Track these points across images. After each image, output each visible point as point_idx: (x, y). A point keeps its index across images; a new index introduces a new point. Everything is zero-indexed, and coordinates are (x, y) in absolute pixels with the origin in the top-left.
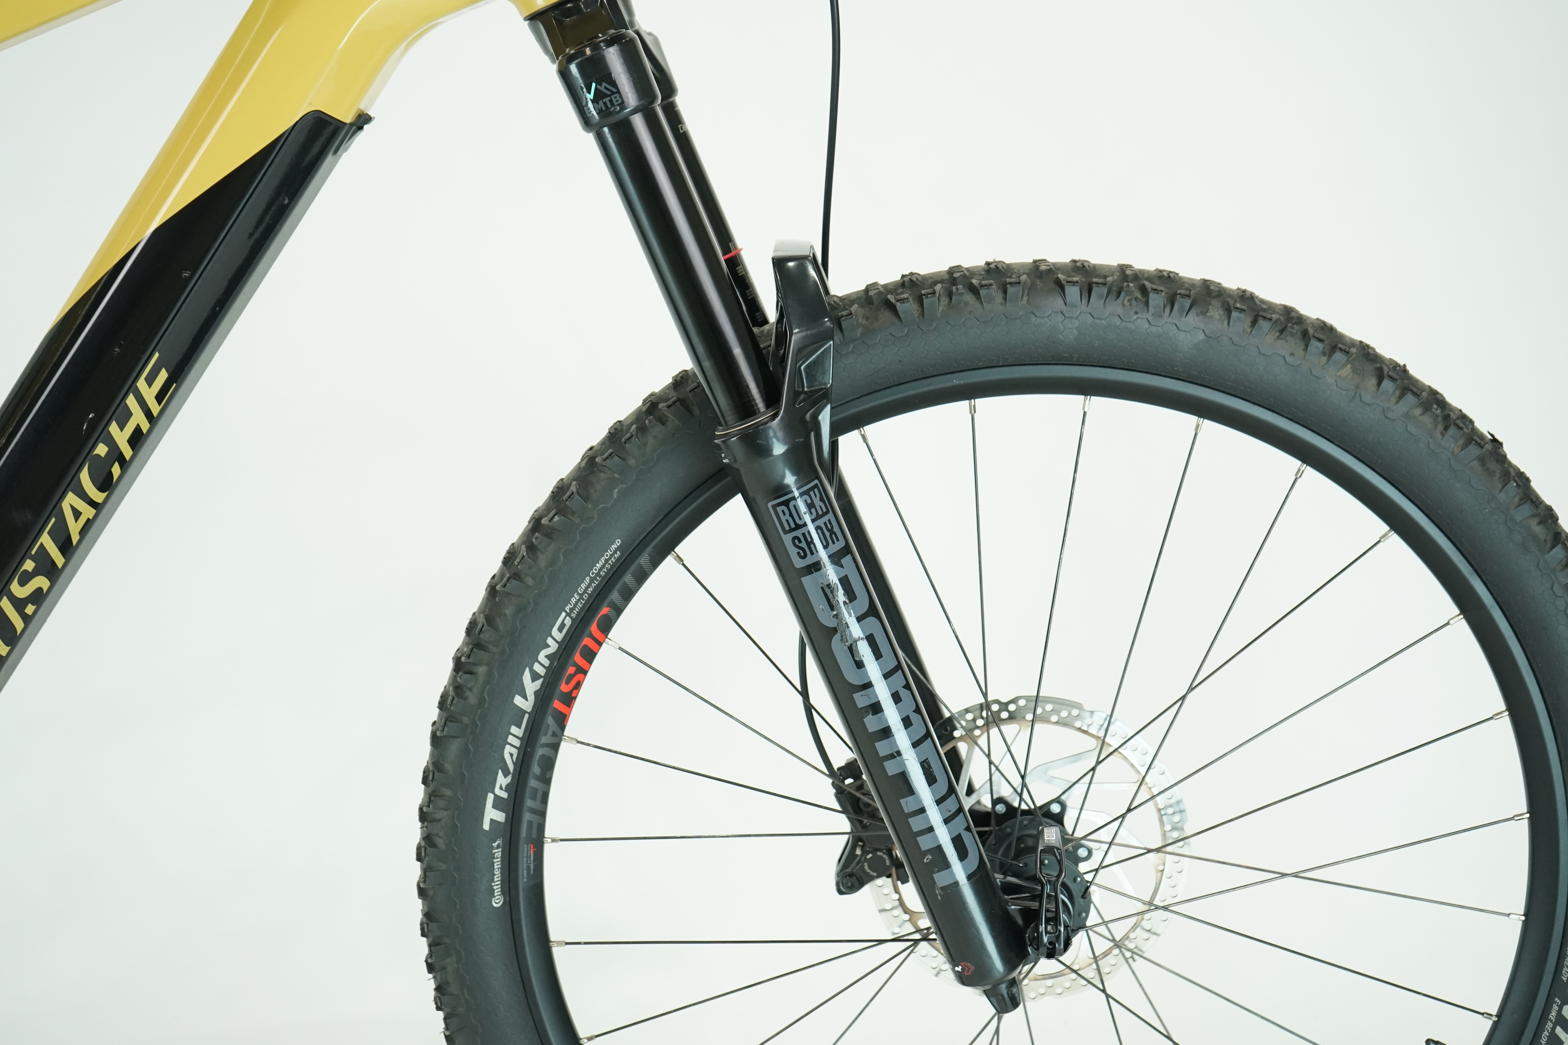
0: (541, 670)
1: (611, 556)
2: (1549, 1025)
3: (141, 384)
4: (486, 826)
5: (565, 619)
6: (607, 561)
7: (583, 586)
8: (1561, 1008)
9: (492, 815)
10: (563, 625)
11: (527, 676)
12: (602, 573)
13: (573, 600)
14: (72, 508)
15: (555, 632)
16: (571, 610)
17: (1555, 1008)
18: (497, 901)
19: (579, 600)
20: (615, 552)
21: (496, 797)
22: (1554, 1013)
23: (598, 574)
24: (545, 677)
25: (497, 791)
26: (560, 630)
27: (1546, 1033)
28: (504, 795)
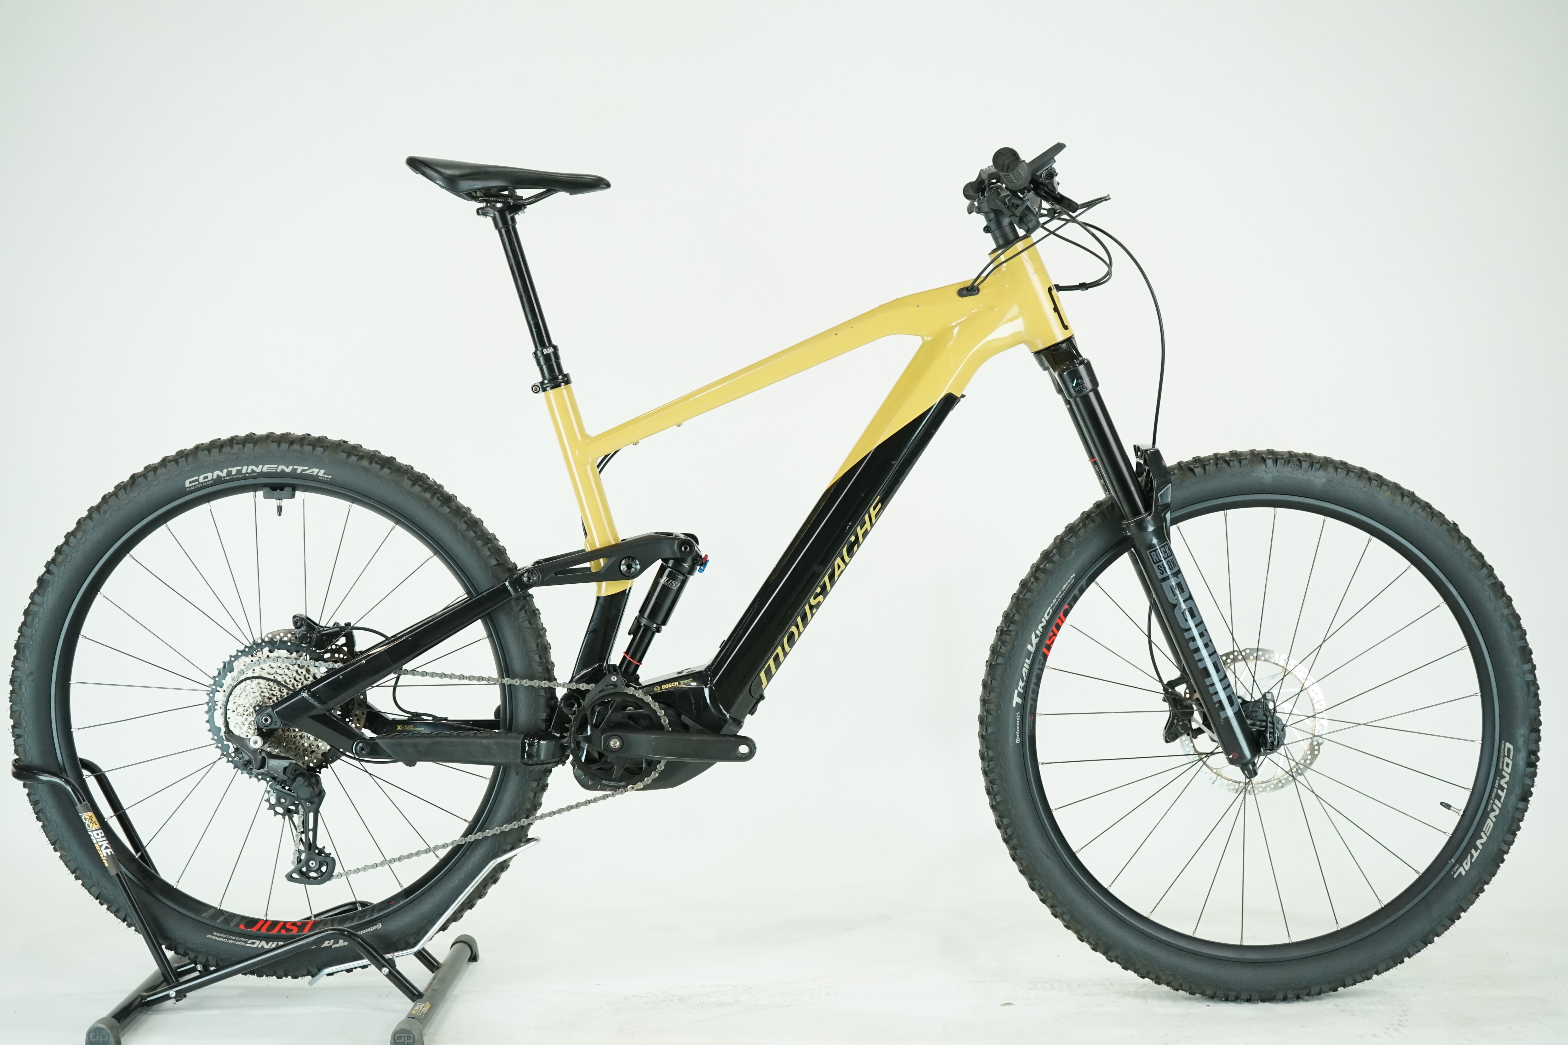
0: (1038, 633)
1: (1071, 581)
2: (1495, 790)
3: (871, 509)
4: (1014, 705)
5: (1049, 610)
6: (1069, 583)
7: (1058, 595)
8: (1500, 781)
9: (1017, 700)
10: (1049, 613)
11: (1033, 636)
12: (1066, 589)
13: (1054, 601)
14: (838, 565)
15: (1046, 615)
16: (1053, 606)
17: (1497, 781)
18: (1018, 741)
19: (1056, 601)
20: (1072, 580)
21: (1019, 692)
22: (1497, 784)
23: (1065, 590)
24: (1040, 637)
25: (1019, 689)
26: (1048, 615)
27: (1494, 794)
28: (1021, 691)
